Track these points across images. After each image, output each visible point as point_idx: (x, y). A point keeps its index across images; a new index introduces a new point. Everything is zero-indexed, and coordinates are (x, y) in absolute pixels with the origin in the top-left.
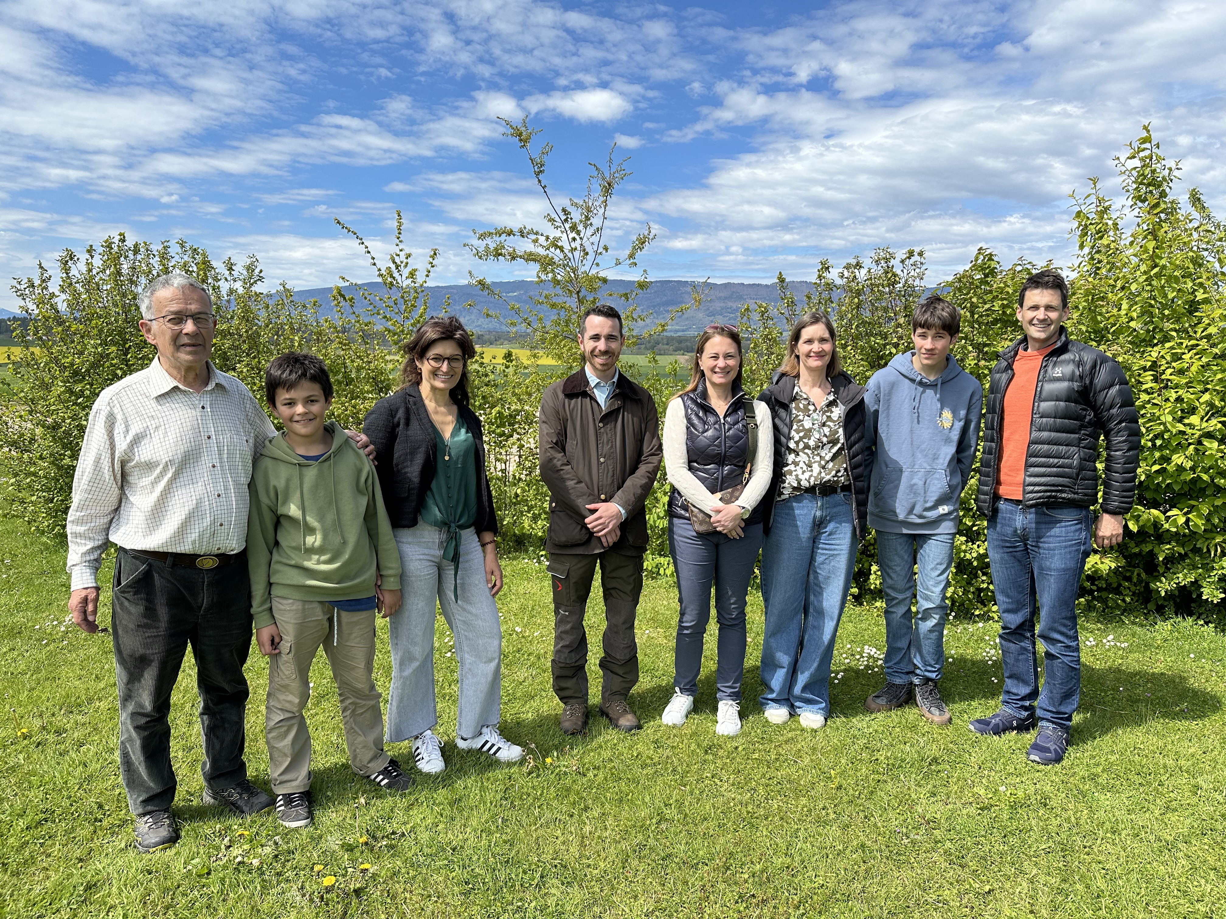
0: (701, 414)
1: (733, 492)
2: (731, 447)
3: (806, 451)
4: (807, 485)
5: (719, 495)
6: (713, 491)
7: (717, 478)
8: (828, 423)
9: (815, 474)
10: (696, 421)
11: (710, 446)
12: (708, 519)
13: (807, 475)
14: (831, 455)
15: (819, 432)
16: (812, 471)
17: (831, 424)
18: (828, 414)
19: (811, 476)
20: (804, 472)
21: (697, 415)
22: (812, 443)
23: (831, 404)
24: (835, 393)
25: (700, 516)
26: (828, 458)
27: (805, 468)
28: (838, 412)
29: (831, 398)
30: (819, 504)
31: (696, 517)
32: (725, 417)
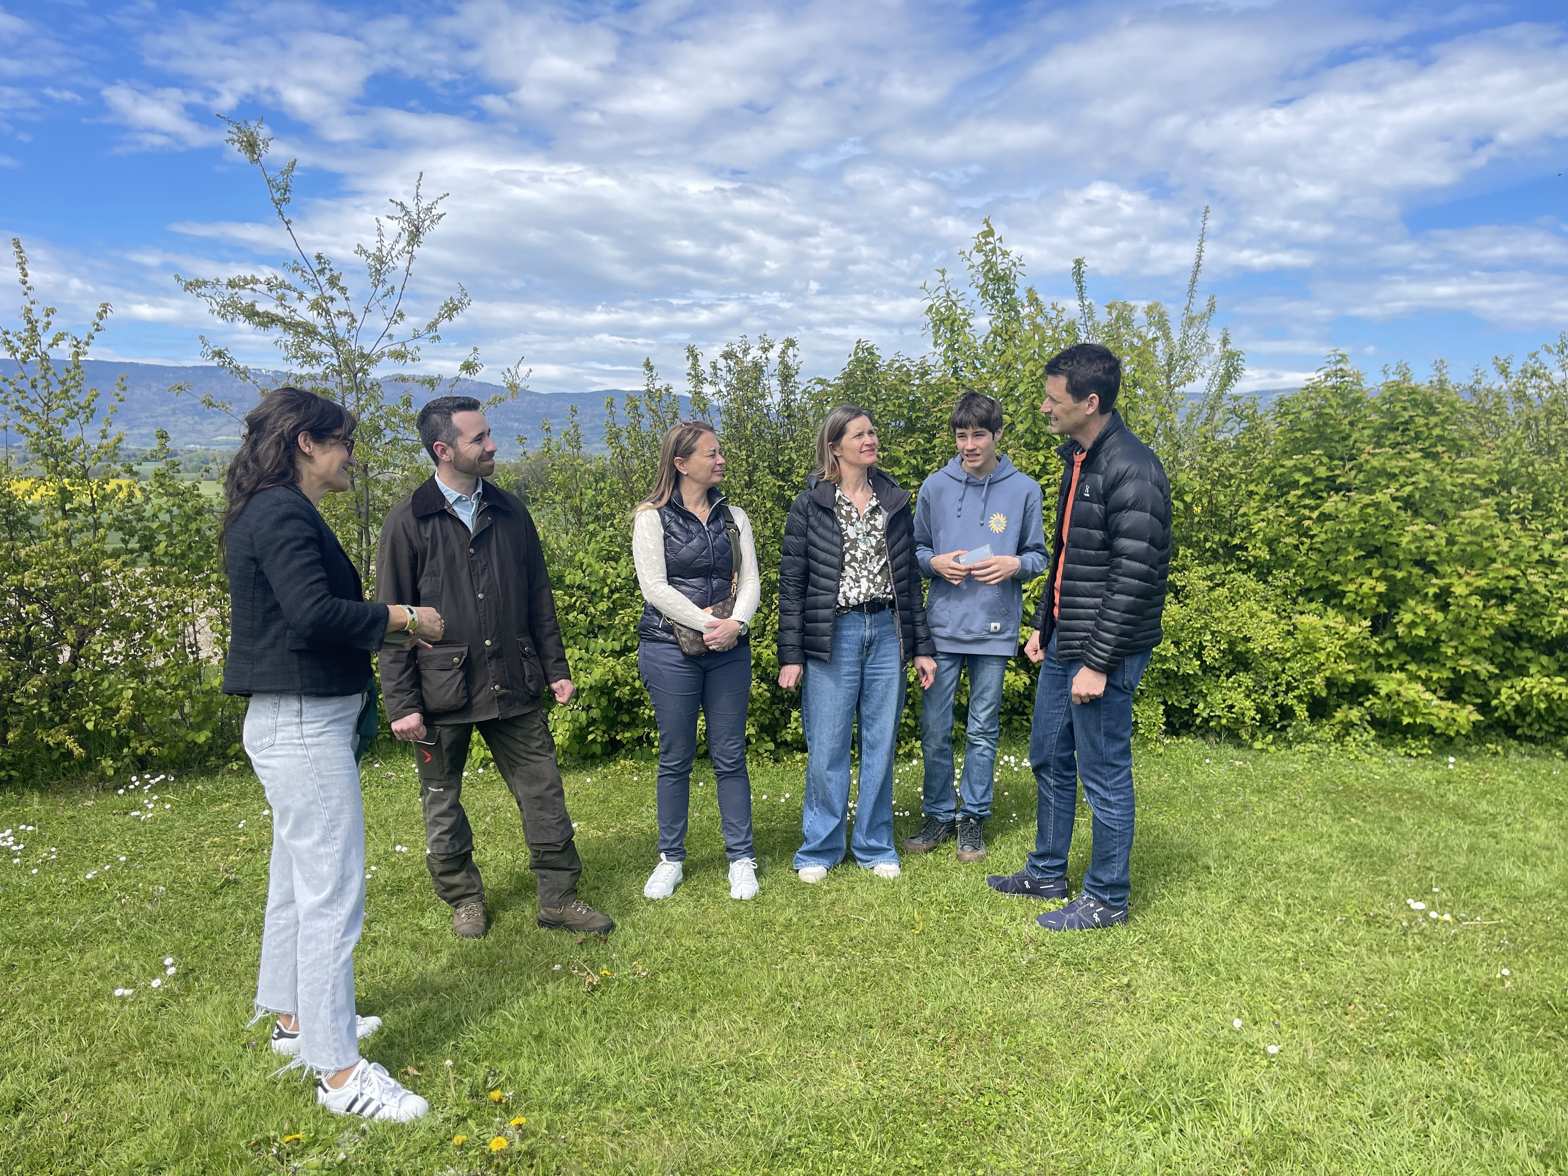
0: (681, 521)
1: (724, 605)
2: (719, 558)
3: (853, 564)
4: (856, 603)
5: (709, 610)
6: (702, 606)
7: (706, 592)
8: (873, 532)
9: (864, 591)
10: (675, 529)
11: (697, 557)
12: (699, 639)
13: (855, 592)
14: (879, 567)
15: (865, 543)
16: (859, 587)
17: (876, 533)
18: (872, 522)
19: (860, 593)
20: (851, 588)
21: (677, 523)
22: (859, 555)
23: (874, 510)
24: (877, 498)
25: (691, 635)
26: (876, 571)
27: (852, 584)
28: (880, 520)
29: (874, 503)
30: (868, 622)
31: (685, 636)
32: (708, 524)
